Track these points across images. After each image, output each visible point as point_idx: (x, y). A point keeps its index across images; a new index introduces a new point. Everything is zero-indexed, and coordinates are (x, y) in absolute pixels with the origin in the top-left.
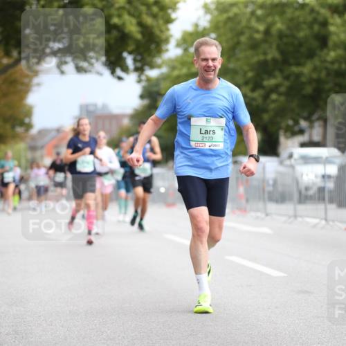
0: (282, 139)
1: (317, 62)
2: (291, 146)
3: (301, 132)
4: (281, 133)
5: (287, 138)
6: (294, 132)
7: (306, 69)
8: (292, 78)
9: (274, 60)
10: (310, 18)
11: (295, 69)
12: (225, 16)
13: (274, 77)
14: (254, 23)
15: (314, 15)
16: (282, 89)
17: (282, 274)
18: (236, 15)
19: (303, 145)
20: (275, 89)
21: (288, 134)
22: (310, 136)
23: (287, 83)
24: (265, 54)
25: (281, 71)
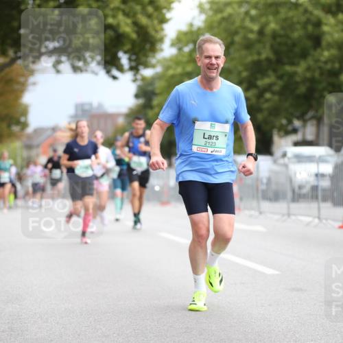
0: (276, 138)
1: (310, 61)
2: (284, 145)
3: (295, 131)
4: (275, 132)
5: (281, 137)
6: (288, 131)
7: (300, 69)
8: (285, 78)
9: (268, 60)
10: (303, 19)
11: (288, 68)
12: (219, 16)
13: (268, 76)
14: (248, 23)
15: (308, 15)
16: (276, 88)
17: (277, 272)
18: (230, 15)
19: (296, 144)
20: (268, 88)
21: (282, 133)
22: (304, 134)
23: (280, 83)
24: (259, 54)
25: (275, 71)
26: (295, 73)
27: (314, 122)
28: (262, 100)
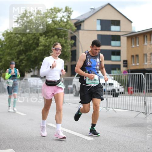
1: (36, 51)
2: (28, 76)
3: (31, 72)
4: (25, 72)
5: (27, 73)
7: (33, 53)
8: (28, 56)
9: (23, 50)
10: (33, 37)
11: (29, 53)
12: (8, 36)
13: (23, 56)
14: (16, 39)
15: (35, 36)
16: (25, 59)
17: (25, 115)
18: (11, 36)
19: (32, 76)
20: (23, 59)
21: (27, 72)
22: (34, 73)
23: (27, 58)
24: (20, 48)
25: (25, 54)
26: (31, 54)
27: (37, 69)
28: (21, 63)
